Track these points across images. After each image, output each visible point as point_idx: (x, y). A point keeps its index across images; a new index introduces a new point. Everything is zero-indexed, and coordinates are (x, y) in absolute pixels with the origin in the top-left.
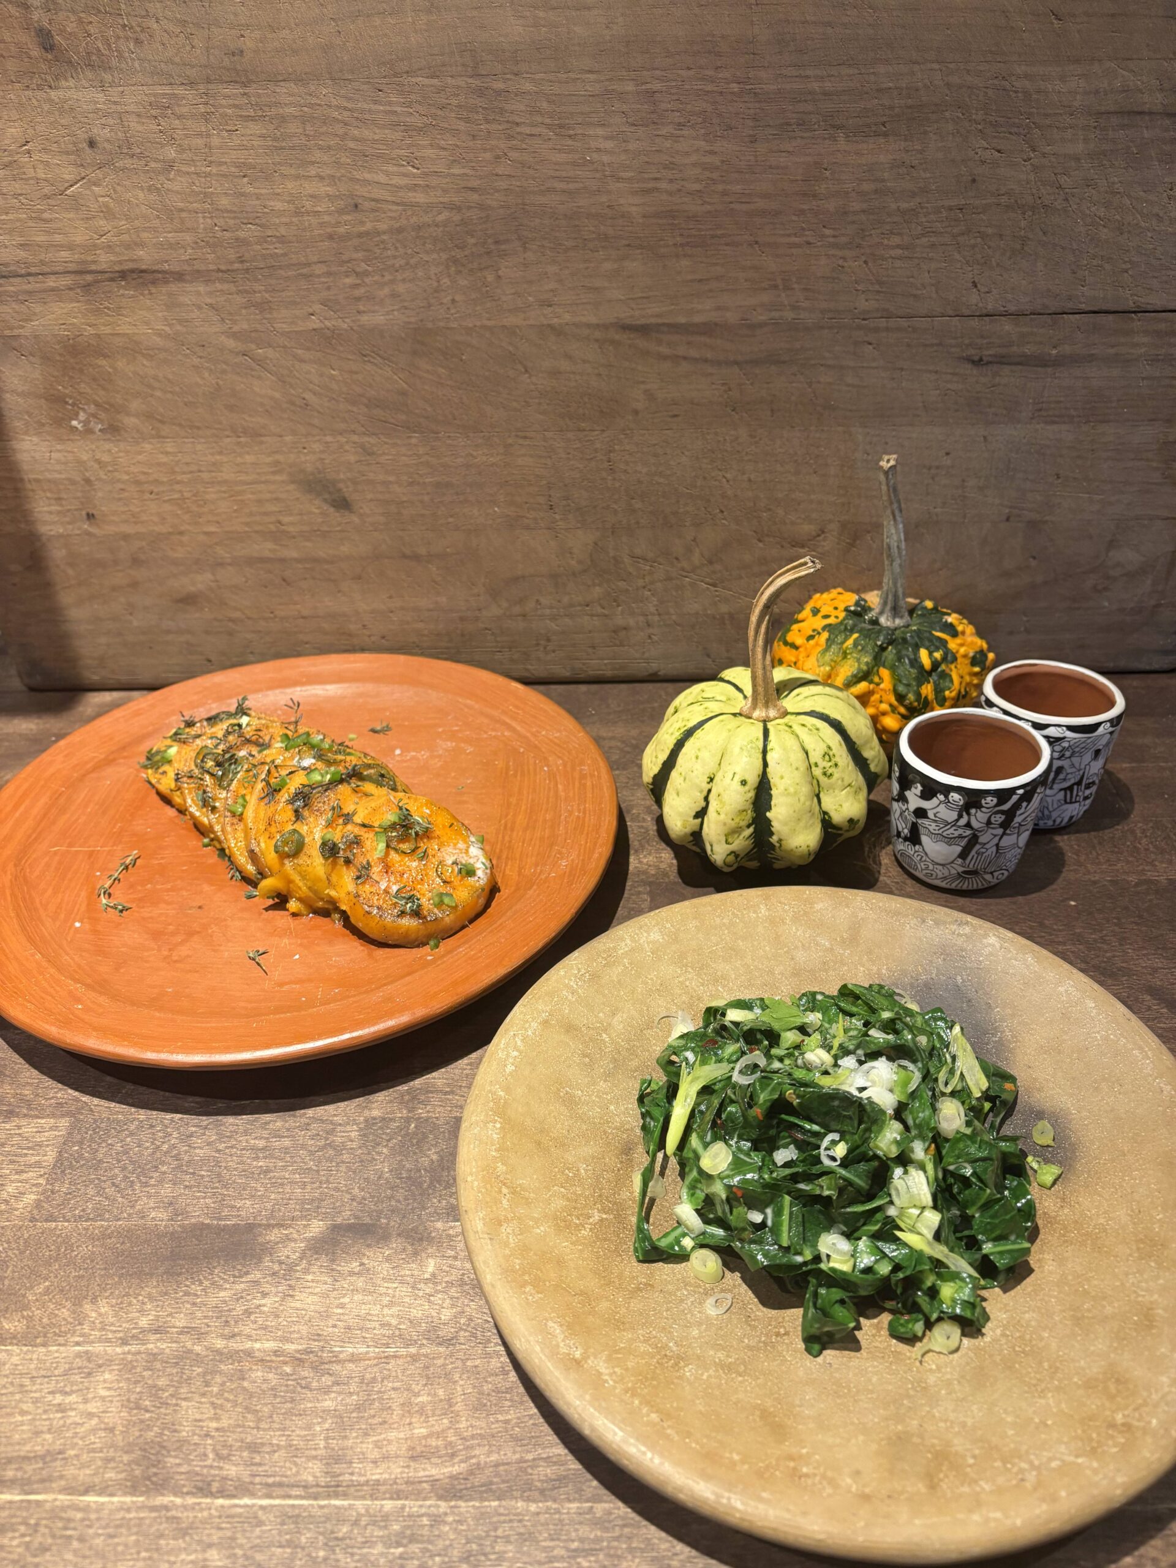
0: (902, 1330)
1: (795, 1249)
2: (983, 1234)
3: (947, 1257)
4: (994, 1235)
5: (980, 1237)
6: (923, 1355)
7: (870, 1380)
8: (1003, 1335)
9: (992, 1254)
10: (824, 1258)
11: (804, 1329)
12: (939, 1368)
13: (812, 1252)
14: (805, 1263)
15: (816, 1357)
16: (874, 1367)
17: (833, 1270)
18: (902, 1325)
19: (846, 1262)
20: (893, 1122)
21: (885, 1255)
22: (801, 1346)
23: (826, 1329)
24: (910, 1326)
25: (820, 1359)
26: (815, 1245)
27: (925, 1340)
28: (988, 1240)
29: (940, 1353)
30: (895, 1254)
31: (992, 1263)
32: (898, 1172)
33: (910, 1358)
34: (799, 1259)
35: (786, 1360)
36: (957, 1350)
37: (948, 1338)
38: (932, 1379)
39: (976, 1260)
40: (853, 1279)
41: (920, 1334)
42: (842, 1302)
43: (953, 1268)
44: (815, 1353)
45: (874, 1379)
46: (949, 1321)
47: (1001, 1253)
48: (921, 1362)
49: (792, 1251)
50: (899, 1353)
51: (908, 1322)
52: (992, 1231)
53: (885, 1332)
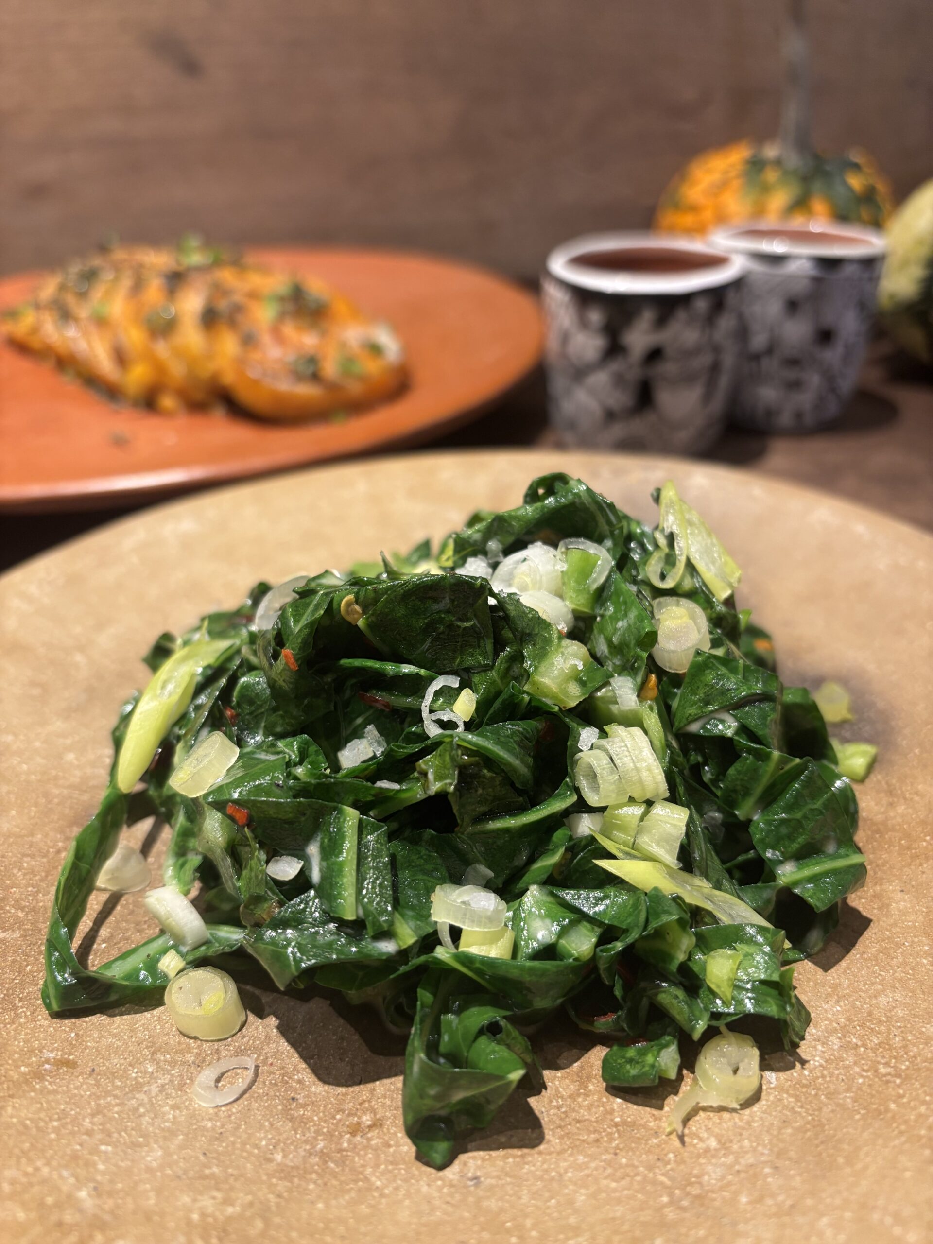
0: (633, 1071)
1: (376, 923)
2: (774, 848)
3: (708, 898)
4: (795, 846)
5: (769, 854)
6: (686, 1121)
7: (571, 1202)
8: (846, 1047)
9: (796, 883)
10: (446, 937)
11: (407, 1106)
12: (724, 1145)
13: (416, 930)
14: (403, 955)
15: (441, 1167)
16: (580, 1167)
17: (467, 960)
18: (631, 1061)
19: (493, 939)
20: (566, 642)
21: (580, 917)
22: (408, 1148)
23: (459, 1096)
24: (650, 1059)
25: (451, 1173)
26: (423, 912)
27: (685, 1088)
28: (787, 858)
29: (722, 1109)
30: (600, 908)
31: (800, 901)
32: (587, 736)
33: (656, 1134)
34: (388, 947)
35: (370, 1188)
36: (756, 1097)
37: (735, 1071)
38: (712, 1174)
39: (768, 901)
40: (514, 974)
41: (672, 1075)
42: (493, 1030)
43: (725, 920)
44: (438, 1158)
45: (581, 1198)
46: (731, 1036)
47: (813, 879)
48: (681, 1138)
49: (370, 931)
50: (633, 1125)
51: (642, 1053)
52: (791, 837)
53: (597, 1085)
